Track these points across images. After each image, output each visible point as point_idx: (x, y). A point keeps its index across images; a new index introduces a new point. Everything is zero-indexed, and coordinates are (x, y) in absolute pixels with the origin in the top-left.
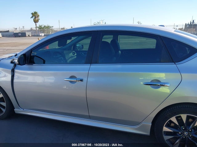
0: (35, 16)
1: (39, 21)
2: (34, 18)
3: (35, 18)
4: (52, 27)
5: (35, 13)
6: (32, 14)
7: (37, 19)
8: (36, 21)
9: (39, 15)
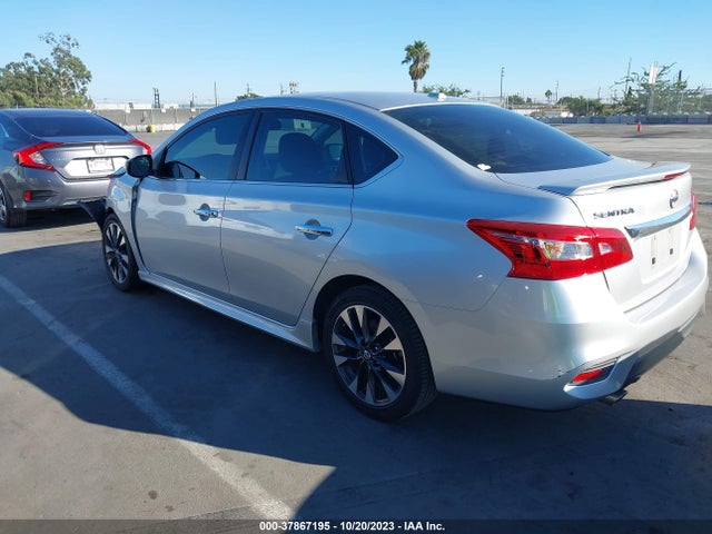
0: (417, 57)
1: (427, 71)
2: (412, 63)
3: (416, 62)
4: (467, 91)
5: (419, 45)
6: (408, 49)
7: (420, 66)
8: (416, 74)
9: (428, 54)
